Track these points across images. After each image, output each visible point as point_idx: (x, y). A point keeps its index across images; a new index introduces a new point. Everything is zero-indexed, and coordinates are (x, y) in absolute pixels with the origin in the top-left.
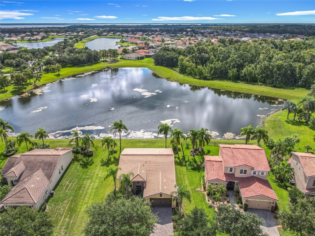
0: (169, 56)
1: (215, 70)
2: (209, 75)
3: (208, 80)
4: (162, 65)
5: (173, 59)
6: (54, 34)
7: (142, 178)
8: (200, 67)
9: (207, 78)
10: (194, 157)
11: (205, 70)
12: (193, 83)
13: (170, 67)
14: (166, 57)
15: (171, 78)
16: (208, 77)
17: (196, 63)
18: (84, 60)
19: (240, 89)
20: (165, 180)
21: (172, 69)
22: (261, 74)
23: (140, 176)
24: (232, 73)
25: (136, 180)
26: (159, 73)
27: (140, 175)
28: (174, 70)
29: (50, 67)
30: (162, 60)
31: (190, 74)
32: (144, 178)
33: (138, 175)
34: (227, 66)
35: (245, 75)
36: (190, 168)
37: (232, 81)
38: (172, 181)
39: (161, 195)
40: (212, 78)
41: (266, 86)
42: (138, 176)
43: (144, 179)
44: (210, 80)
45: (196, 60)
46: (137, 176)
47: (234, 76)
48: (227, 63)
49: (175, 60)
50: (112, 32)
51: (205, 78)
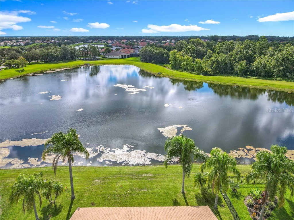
0: (158, 51)
1: (217, 64)
2: (210, 70)
3: (210, 75)
4: (150, 61)
5: (163, 55)
6: (39, 41)
8: (198, 60)
9: (209, 73)
11: (205, 63)
12: (192, 78)
13: (160, 64)
14: (154, 53)
15: (164, 73)
16: (210, 71)
17: (193, 56)
18: (57, 56)
19: (258, 84)
21: (162, 66)
22: (278, 67)
24: (239, 67)
26: (147, 69)
28: (165, 67)
29: (13, 61)
30: (150, 57)
31: (185, 70)
34: (232, 59)
35: (257, 68)
37: (240, 77)
40: (215, 74)
41: (288, 81)
44: (212, 76)
45: (191, 53)
47: (243, 70)
48: (232, 55)
49: (165, 55)
50: (97, 40)
51: (206, 74)
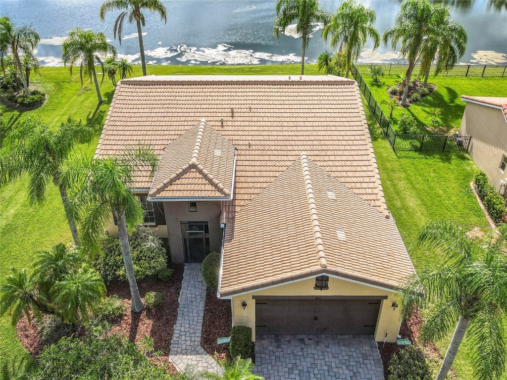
7: (211, 182)
10: (409, 110)
20: (331, 195)
23: (200, 172)
25: (177, 194)
27: (201, 167)
32: (220, 185)
33: (193, 166)
36: (406, 144)
38: (365, 197)
39: (322, 282)
42: (193, 174)
43: (221, 191)
46: (185, 172)
